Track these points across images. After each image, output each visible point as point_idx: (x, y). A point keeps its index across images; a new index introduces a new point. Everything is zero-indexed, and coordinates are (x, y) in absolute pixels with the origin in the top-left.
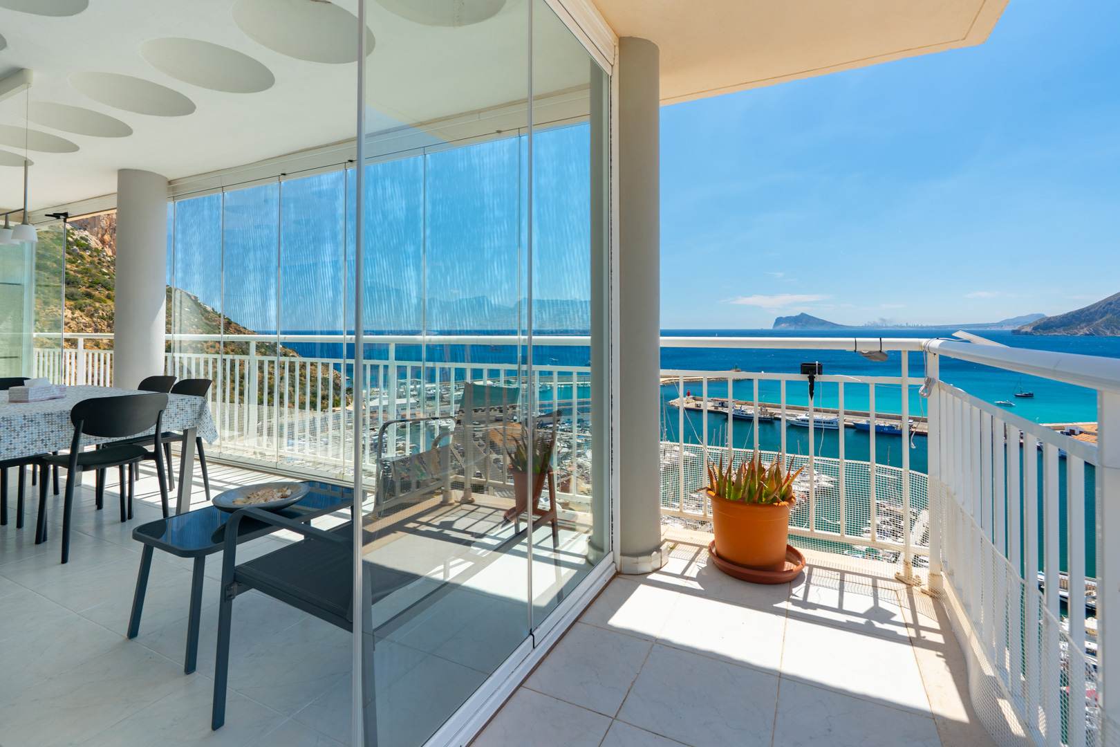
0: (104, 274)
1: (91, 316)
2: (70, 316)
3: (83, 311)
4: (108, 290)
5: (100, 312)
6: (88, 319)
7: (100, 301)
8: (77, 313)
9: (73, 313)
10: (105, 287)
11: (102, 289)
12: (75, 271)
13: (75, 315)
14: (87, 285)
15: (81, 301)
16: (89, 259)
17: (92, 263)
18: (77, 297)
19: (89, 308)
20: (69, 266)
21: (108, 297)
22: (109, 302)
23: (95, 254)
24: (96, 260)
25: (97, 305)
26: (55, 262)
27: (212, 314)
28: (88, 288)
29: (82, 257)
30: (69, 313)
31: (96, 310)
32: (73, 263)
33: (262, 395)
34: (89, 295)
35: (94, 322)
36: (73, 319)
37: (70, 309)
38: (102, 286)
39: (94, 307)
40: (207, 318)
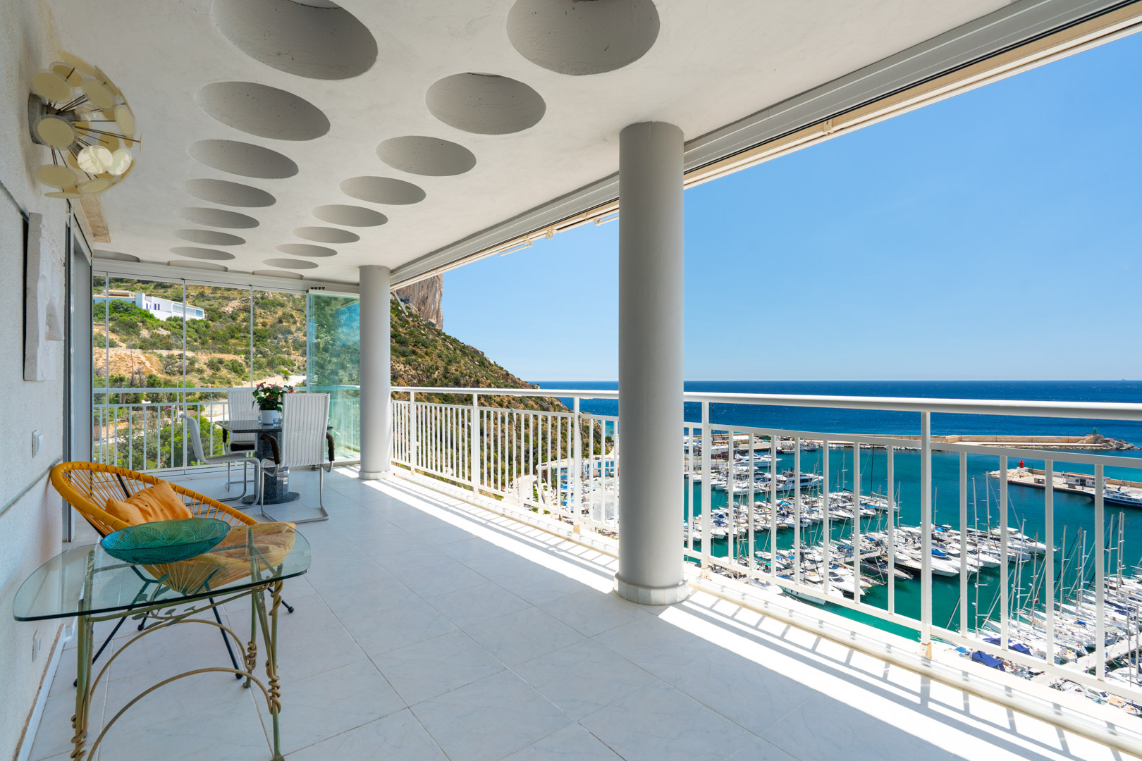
0: (423, 335)
1: (416, 369)
2: (403, 369)
3: (410, 365)
4: (426, 348)
5: (422, 365)
6: (414, 372)
7: (421, 357)
8: (408, 367)
9: (405, 367)
12: (405, 334)
14: (413, 344)
15: (410, 357)
16: (412, 324)
17: (414, 326)
18: (407, 354)
19: (414, 363)
20: (401, 330)
21: (427, 354)
22: (427, 358)
23: (416, 319)
24: (416, 323)
25: (420, 360)
27: (494, 367)
28: (413, 347)
29: (407, 322)
30: (402, 367)
31: (419, 365)
32: (403, 327)
33: (537, 440)
34: (414, 352)
35: (418, 374)
36: (405, 372)
37: (403, 364)
38: (422, 345)
39: (418, 362)
40: (491, 371)
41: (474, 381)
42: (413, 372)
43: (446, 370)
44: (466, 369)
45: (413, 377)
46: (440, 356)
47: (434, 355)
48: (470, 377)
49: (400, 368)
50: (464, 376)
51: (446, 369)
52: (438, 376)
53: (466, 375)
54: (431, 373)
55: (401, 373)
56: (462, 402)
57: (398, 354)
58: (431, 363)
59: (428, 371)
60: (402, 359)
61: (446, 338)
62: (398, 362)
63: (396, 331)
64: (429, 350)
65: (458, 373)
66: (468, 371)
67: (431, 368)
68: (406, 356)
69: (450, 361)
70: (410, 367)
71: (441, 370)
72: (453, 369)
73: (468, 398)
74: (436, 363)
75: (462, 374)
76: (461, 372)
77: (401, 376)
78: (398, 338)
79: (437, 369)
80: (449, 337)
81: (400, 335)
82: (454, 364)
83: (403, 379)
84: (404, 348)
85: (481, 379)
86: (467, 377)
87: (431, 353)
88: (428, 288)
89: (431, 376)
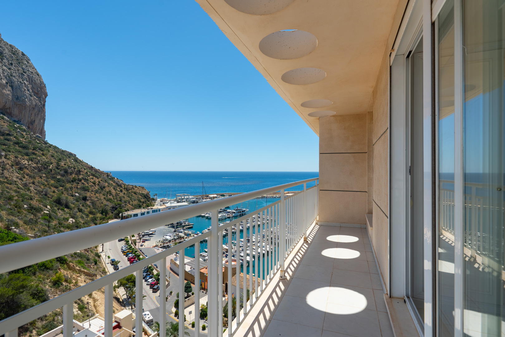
0: (38, 143)
1: (37, 163)
3: (32, 161)
4: (42, 151)
7: (39, 156)
9: (28, 162)
10: (41, 150)
11: (39, 151)
12: (25, 142)
13: (30, 163)
14: (32, 148)
15: (31, 156)
18: (29, 154)
19: (35, 160)
20: (21, 139)
21: (43, 155)
22: (44, 157)
23: (27, 133)
24: (29, 136)
26: (15, 137)
28: (33, 150)
29: (23, 135)
31: (39, 161)
32: (23, 138)
34: (34, 154)
35: (38, 167)
36: (28, 165)
37: (27, 160)
38: (39, 149)
39: (38, 159)
40: (82, 165)
41: (77, 171)
42: (35, 165)
43: (58, 165)
44: (71, 164)
45: (34, 168)
46: (52, 156)
47: (48, 155)
48: (75, 168)
49: (25, 162)
50: (71, 168)
51: (58, 163)
52: (52, 168)
53: (72, 167)
54: (48, 166)
55: (26, 165)
56: (70, 182)
57: (23, 154)
58: (47, 160)
59: (45, 165)
60: (26, 157)
61: (51, 146)
62: (24, 159)
63: (18, 140)
64: (45, 152)
65: (66, 166)
66: (72, 165)
67: (47, 163)
68: (28, 156)
69: (60, 159)
70: (32, 162)
71: (55, 164)
72: (62, 164)
73: (74, 180)
74: (51, 160)
75: (69, 167)
76: (68, 165)
77: (26, 167)
78: (21, 145)
79: (52, 164)
80: (52, 145)
81: (22, 143)
82: (63, 161)
83: (28, 169)
84: (26, 151)
85: (81, 170)
86: (73, 169)
87: (46, 154)
88: (35, 115)
89: (47, 168)
